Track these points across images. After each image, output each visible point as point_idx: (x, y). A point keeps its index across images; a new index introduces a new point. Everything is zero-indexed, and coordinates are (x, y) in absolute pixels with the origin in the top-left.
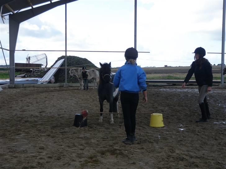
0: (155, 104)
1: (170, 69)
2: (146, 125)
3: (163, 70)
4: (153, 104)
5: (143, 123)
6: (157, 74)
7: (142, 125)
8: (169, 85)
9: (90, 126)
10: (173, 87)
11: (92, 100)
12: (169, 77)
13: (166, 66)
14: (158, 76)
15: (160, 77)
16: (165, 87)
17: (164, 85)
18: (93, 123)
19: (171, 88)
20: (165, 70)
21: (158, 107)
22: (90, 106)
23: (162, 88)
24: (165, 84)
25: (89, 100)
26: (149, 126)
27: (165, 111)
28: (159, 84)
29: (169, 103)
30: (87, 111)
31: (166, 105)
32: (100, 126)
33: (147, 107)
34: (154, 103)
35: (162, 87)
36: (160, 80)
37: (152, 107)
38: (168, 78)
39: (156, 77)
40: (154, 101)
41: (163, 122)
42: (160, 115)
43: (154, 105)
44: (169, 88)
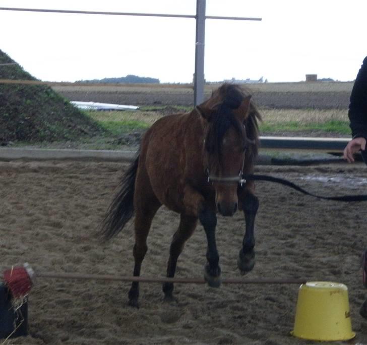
0: (295, 241)
1: (332, 89)
2: (277, 330)
3: (300, 94)
4: (289, 240)
5: (261, 324)
6: (281, 112)
7: (260, 332)
8: (337, 157)
9: (40, 333)
10: (355, 169)
11: (26, 218)
12: (333, 123)
13: (311, 78)
14: (288, 119)
15: (296, 125)
16: (323, 166)
17: (317, 158)
18: (51, 323)
19: (350, 171)
20: (310, 93)
21: (311, 252)
22: (24, 247)
23: (311, 171)
24: (323, 155)
25: (14, 222)
26: (290, 335)
27: (346, 273)
28: (297, 154)
29: (354, 236)
30: (30, 271)
31: (344, 245)
32: (82, 334)
33: (265, 254)
34: (290, 236)
35: (312, 167)
36: (298, 135)
37: (288, 254)
38: (330, 127)
39: (279, 125)
40: (288, 227)
41: (348, 320)
42: (339, 291)
43: (292, 246)
44: (341, 171)
